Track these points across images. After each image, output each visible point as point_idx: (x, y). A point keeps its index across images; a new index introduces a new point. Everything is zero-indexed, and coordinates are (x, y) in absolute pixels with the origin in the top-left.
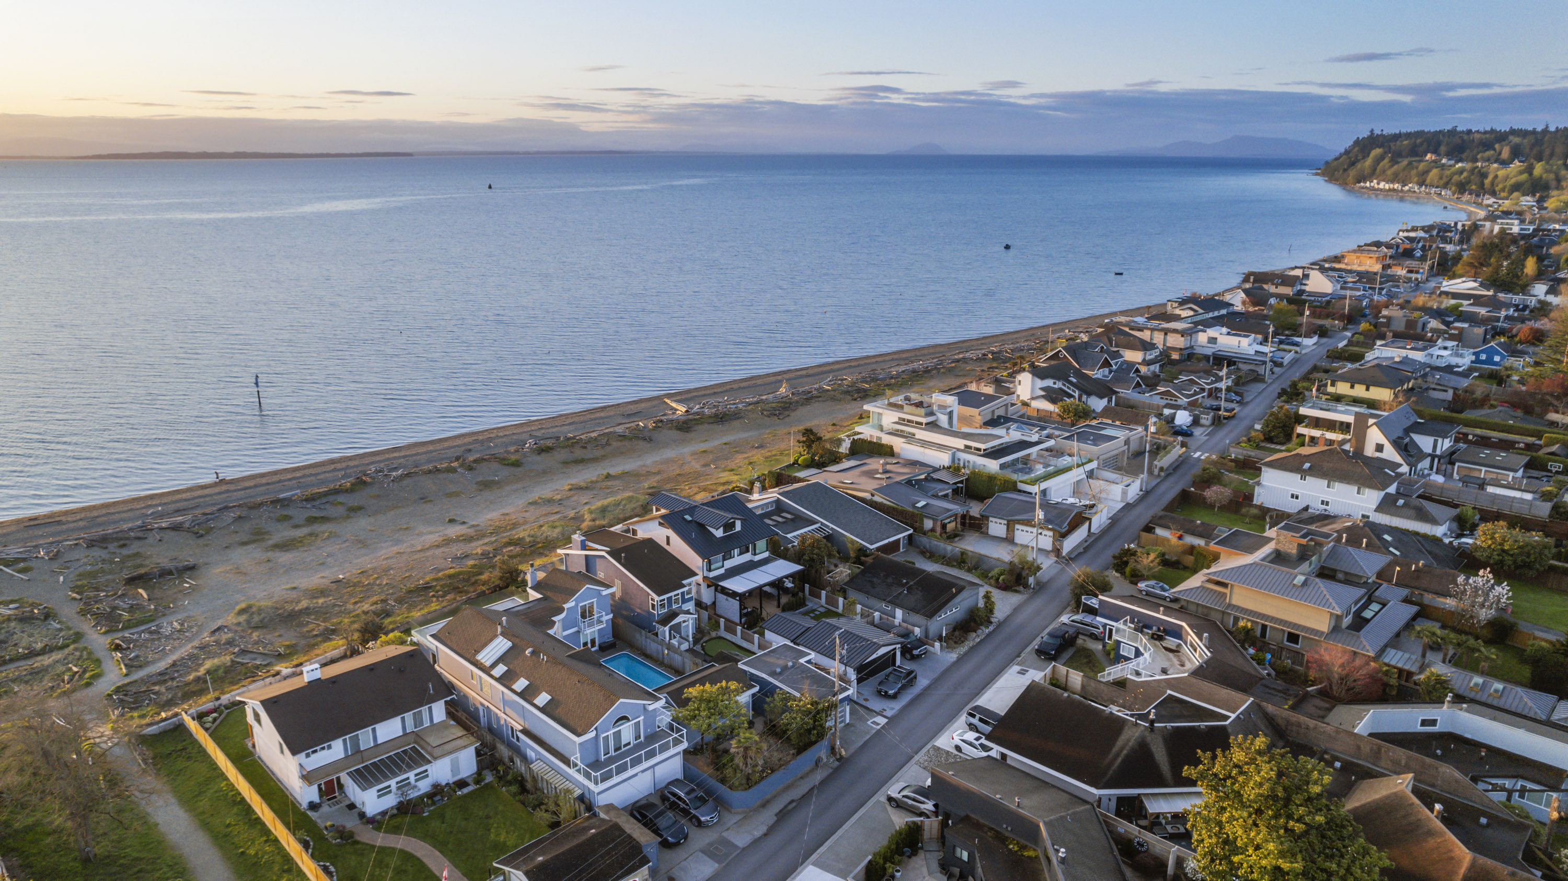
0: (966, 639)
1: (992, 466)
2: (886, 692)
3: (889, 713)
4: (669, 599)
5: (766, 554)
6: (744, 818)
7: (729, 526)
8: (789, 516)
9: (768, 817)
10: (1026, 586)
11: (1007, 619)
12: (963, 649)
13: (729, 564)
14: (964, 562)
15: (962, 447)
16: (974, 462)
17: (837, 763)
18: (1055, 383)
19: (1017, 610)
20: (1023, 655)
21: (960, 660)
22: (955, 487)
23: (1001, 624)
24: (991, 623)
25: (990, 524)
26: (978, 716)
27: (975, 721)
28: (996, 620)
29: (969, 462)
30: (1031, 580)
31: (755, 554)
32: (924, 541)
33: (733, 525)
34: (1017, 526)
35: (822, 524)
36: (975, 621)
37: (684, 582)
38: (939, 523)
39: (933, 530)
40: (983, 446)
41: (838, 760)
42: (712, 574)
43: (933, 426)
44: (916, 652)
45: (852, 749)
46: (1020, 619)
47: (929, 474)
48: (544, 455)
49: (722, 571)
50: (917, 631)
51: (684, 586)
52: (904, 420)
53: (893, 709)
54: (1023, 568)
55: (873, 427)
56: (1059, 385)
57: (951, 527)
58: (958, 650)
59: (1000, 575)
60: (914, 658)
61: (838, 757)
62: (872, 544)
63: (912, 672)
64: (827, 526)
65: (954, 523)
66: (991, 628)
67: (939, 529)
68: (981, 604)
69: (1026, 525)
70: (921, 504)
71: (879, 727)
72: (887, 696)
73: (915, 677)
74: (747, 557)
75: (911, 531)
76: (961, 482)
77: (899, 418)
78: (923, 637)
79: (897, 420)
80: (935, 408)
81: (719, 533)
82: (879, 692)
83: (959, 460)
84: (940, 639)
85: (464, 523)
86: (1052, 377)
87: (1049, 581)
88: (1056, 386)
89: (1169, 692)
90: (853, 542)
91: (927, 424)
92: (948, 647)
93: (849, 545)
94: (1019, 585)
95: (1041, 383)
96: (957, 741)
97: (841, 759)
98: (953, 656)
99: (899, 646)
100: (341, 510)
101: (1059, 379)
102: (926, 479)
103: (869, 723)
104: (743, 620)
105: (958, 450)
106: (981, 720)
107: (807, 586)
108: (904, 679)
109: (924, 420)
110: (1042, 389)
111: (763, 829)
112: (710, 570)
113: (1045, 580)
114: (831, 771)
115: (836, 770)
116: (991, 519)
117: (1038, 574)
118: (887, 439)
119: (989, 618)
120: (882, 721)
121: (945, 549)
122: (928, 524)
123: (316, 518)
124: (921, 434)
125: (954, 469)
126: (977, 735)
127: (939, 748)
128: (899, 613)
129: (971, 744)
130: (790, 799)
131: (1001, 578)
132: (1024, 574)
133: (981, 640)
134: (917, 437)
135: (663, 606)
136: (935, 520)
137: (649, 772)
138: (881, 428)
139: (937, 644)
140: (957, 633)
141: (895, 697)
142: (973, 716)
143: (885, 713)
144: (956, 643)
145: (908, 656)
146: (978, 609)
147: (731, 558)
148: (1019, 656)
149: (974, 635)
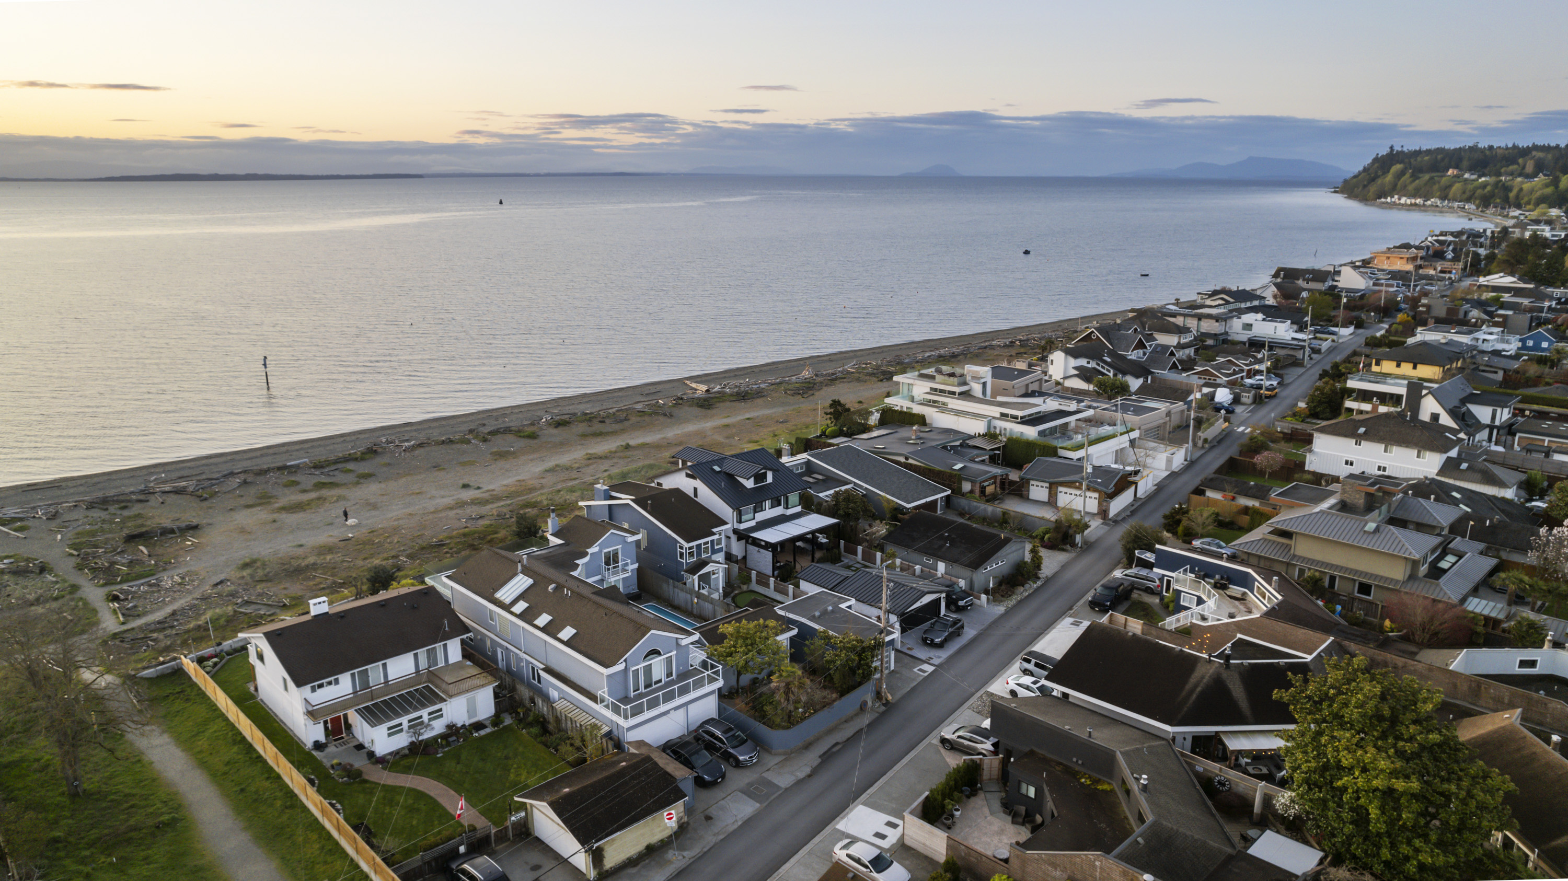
0: (1013, 593)
1: (1031, 432)
2: (932, 640)
3: (937, 661)
4: (699, 546)
5: (799, 509)
6: (785, 759)
7: (760, 478)
8: (820, 477)
9: (812, 758)
10: (1073, 545)
11: (1055, 575)
12: (1011, 602)
13: (760, 516)
14: (1006, 522)
15: (998, 415)
16: (1011, 430)
17: (883, 708)
18: (1088, 363)
19: (1064, 567)
20: (1075, 608)
21: (1007, 613)
22: (992, 453)
23: (1048, 580)
24: (1039, 578)
25: (1031, 487)
26: (1033, 661)
27: (1030, 666)
28: (1044, 576)
29: (1005, 429)
30: (1078, 538)
31: (787, 508)
32: (963, 502)
33: (764, 476)
34: (1060, 489)
35: (855, 484)
36: (1022, 575)
37: (715, 530)
38: (978, 485)
39: (972, 492)
40: (1019, 413)
41: (884, 705)
42: (743, 526)
43: (966, 395)
44: (961, 603)
45: (899, 695)
46: (1069, 575)
47: (964, 441)
48: (560, 428)
49: (752, 523)
50: (962, 583)
51: (714, 534)
52: (936, 390)
53: (939, 657)
54: (1070, 526)
55: (903, 398)
56: (1093, 364)
57: (990, 489)
58: (1005, 604)
59: (1045, 534)
60: (959, 609)
61: (884, 701)
62: (909, 503)
63: (960, 620)
64: (861, 487)
65: (993, 486)
66: (1039, 583)
67: (977, 490)
68: (1028, 557)
69: (1070, 487)
70: (958, 466)
71: (926, 674)
72: (933, 645)
73: (962, 627)
74: (779, 511)
75: (949, 492)
76: (998, 449)
77: (931, 389)
78: (968, 590)
79: (928, 390)
80: (968, 378)
81: (749, 484)
82: (924, 640)
83: (995, 428)
84: (986, 592)
85: (479, 488)
86: (1086, 356)
87: (1096, 541)
88: (1090, 366)
89: (1239, 636)
90: (888, 501)
91: (960, 394)
92: (994, 601)
93: (885, 504)
94: (1065, 544)
95: (1073, 362)
96: (1012, 685)
97: (887, 703)
98: (1000, 609)
99: (944, 595)
100: (351, 478)
101: (1093, 359)
102: (961, 445)
103: (915, 670)
104: (776, 573)
105: (994, 418)
106: (1037, 665)
107: (842, 542)
108: (951, 626)
109: (958, 390)
110: (1075, 368)
111: (808, 770)
112: (740, 522)
113: (1092, 539)
114: (877, 715)
115: (884, 713)
116: (1032, 482)
117: (1086, 532)
118: (917, 409)
119: (1036, 574)
120: (929, 669)
121: (985, 510)
122: (967, 487)
123: (324, 484)
124: (954, 403)
125: (991, 435)
126: (1033, 679)
127: (992, 694)
128: (941, 567)
129: (1027, 688)
130: (834, 742)
131: (1047, 536)
132: (1071, 532)
133: (1030, 595)
134: (950, 406)
135: (691, 554)
136: (973, 482)
137: (682, 711)
138: (912, 399)
139: (984, 597)
140: (1003, 587)
141: (940, 646)
142: (1029, 661)
143: (931, 661)
144: (1002, 596)
145: (953, 608)
146: (1025, 563)
147: (762, 510)
148: (1071, 608)
149: (1021, 589)
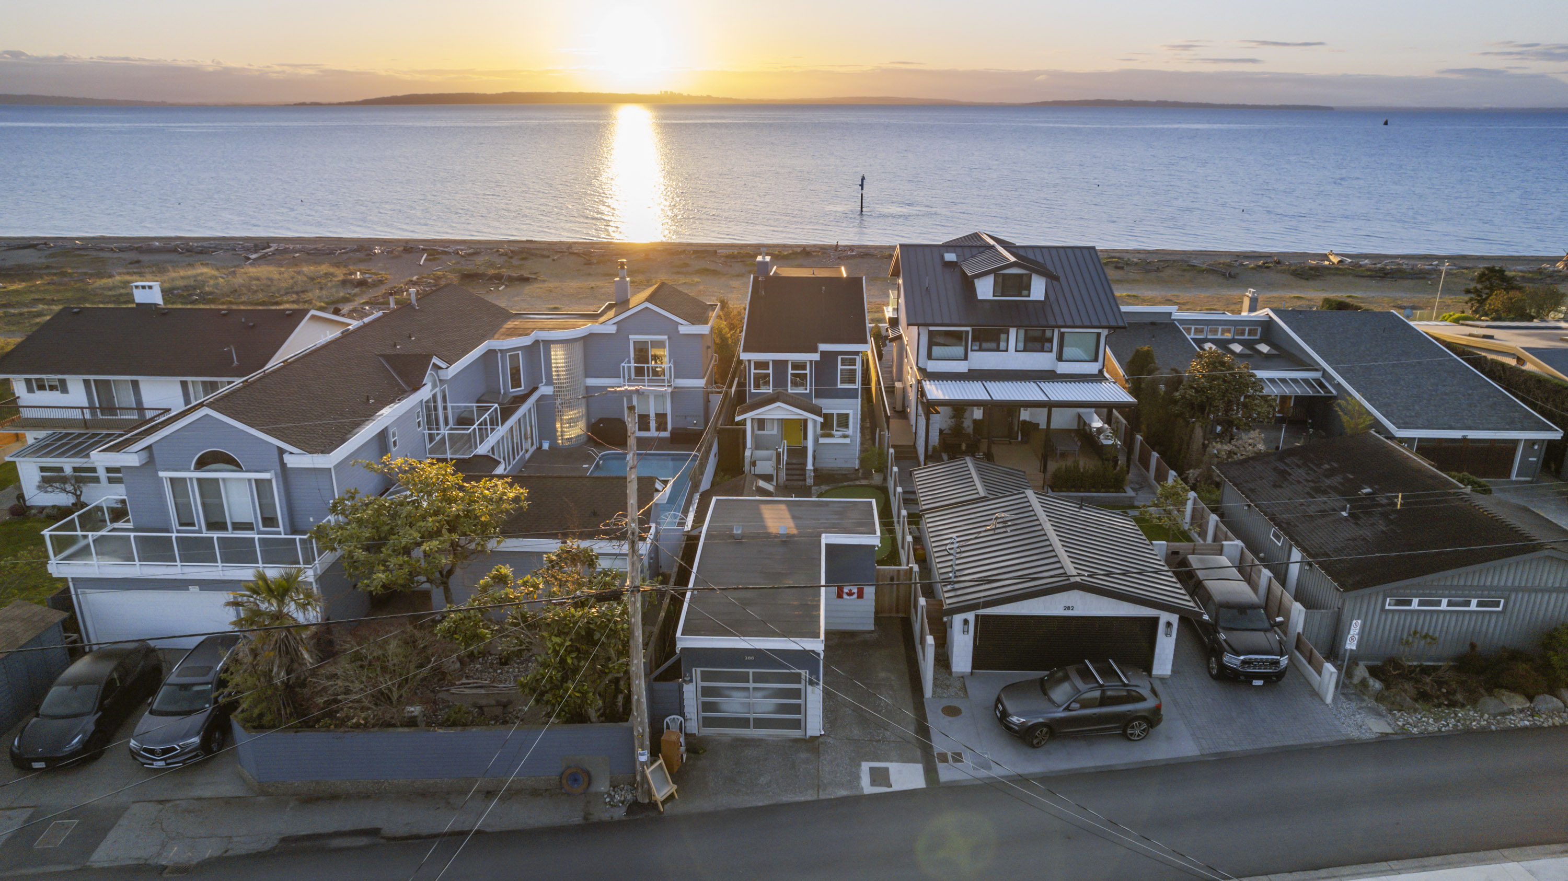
0: (1474, 701)
2: (1003, 714)
3: (954, 773)
4: (780, 366)
5: (1091, 368)
6: (232, 799)
7: (1013, 282)
8: (1267, 350)
9: (264, 832)
12: (1431, 723)
17: (618, 813)
35: (1322, 373)
41: (635, 805)
44: (1233, 660)
49: (959, 367)
50: (1298, 613)
53: (976, 767)
58: (1409, 719)
60: (1227, 676)
61: (643, 798)
62: (1406, 429)
64: (1330, 379)
71: (870, 790)
74: (1043, 361)
75: (1557, 435)
93: (1347, 418)
97: (648, 807)
98: (1369, 727)
103: (863, 767)
112: (930, 357)
128: (1296, 561)
133: (1531, 728)
143: (942, 767)
144: (1423, 696)
145: (1214, 664)
147: (998, 349)
149: (1517, 702)
